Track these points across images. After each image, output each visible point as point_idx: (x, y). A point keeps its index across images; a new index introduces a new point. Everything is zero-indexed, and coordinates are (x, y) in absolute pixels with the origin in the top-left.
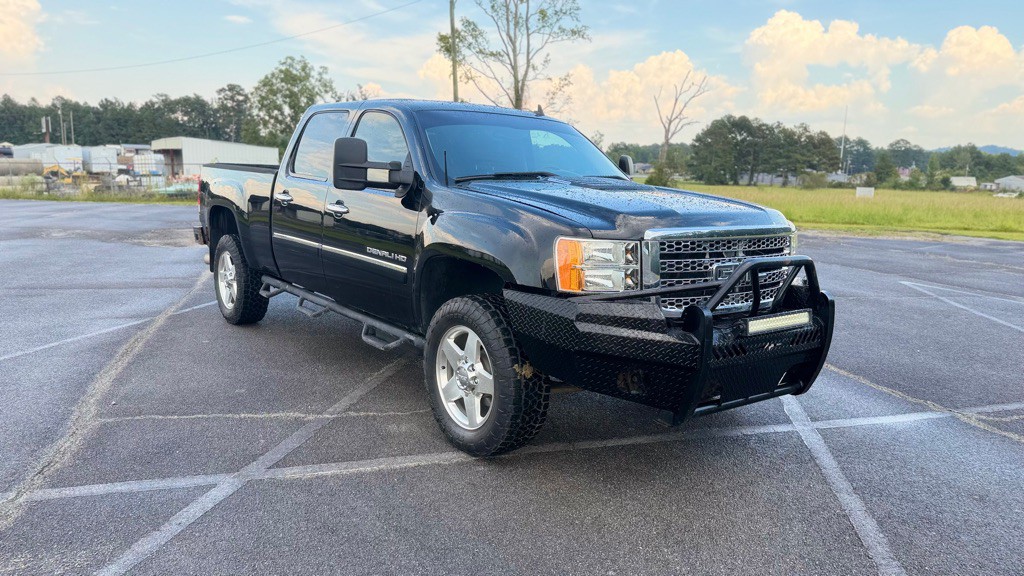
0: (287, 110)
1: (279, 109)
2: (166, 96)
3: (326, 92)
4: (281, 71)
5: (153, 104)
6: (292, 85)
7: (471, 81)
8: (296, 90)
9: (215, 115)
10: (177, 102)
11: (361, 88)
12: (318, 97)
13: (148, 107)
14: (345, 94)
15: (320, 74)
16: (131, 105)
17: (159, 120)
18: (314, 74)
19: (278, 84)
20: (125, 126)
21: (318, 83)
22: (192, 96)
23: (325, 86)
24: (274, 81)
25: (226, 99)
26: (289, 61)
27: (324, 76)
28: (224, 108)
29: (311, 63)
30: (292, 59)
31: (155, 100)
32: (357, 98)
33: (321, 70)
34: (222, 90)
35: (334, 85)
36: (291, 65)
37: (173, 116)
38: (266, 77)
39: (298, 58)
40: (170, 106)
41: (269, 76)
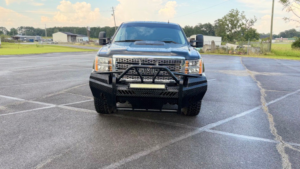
0: (230, 25)
1: (228, 25)
2: (201, 23)
3: (243, 19)
4: (229, 14)
5: (197, 26)
6: (232, 18)
7: (291, 11)
8: (233, 19)
9: (213, 28)
10: (204, 25)
11: (255, 17)
12: (240, 21)
13: (196, 27)
14: (250, 19)
15: (242, 14)
16: (192, 27)
17: (198, 30)
18: (240, 14)
19: (228, 18)
20: (190, 33)
21: (241, 16)
22: (208, 23)
23: (243, 17)
24: (227, 17)
25: (217, 23)
26: (232, 10)
27: (243, 14)
28: (216, 26)
29: (239, 10)
30: (233, 10)
31: (198, 25)
32: (253, 20)
33: (242, 12)
34: (216, 21)
35: (246, 17)
36: (233, 12)
37: (202, 29)
38: (225, 16)
39: (235, 9)
40: (202, 26)
41: (226, 16)
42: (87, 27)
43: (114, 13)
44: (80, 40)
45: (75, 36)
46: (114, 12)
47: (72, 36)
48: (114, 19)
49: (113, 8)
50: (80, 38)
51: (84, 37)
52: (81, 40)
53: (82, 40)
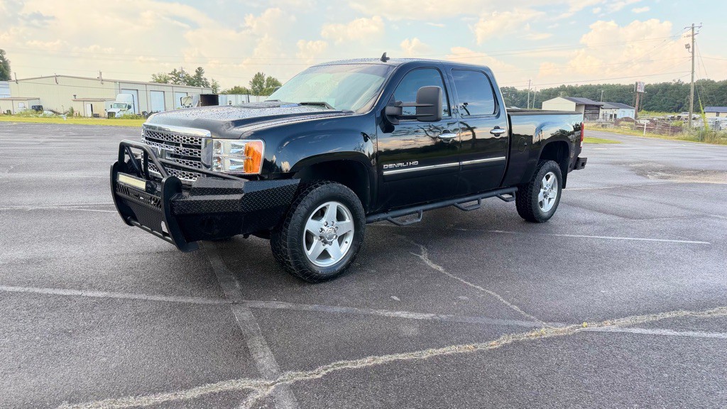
42: (637, 84)
43: (693, 42)
44: (608, 117)
45: (598, 107)
46: (693, 39)
47: (587, 107)
48: (693, 57)
49: (693, 28)
50: (609, 112)
51: (621, 110)
52: (611, 116)
53: (615, 115)
